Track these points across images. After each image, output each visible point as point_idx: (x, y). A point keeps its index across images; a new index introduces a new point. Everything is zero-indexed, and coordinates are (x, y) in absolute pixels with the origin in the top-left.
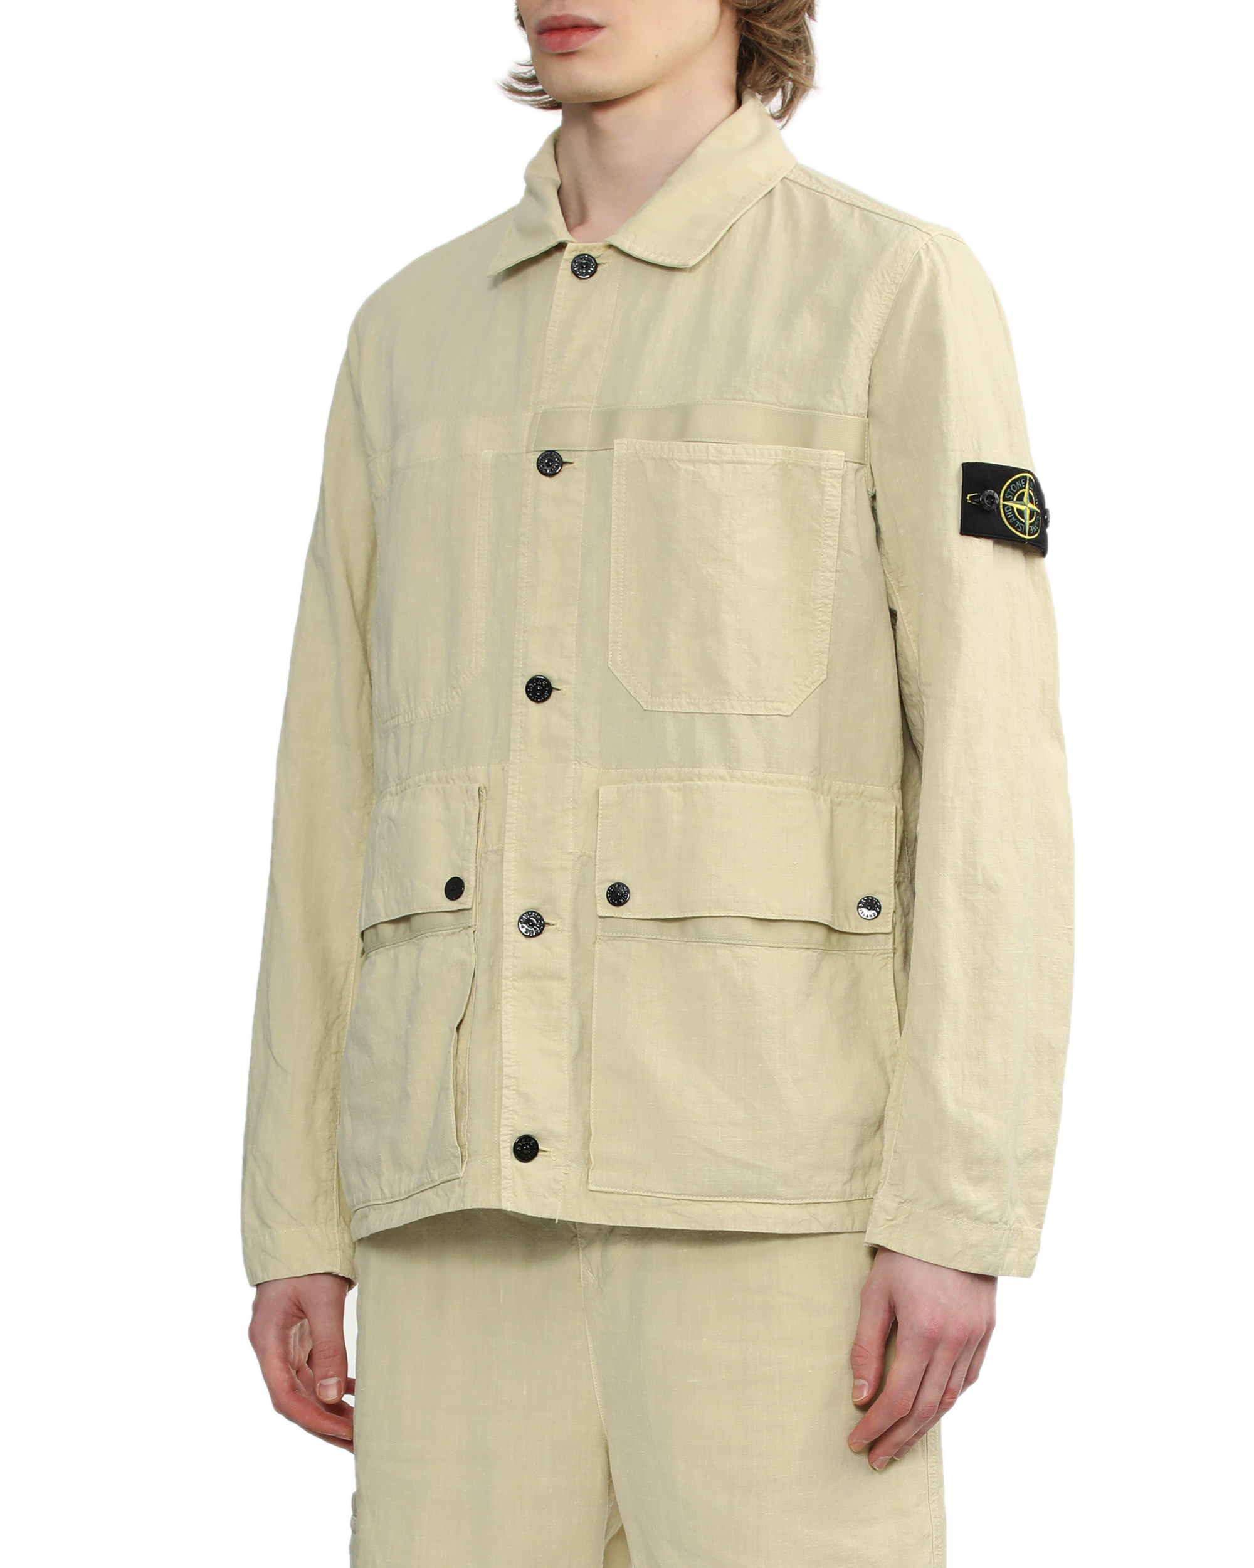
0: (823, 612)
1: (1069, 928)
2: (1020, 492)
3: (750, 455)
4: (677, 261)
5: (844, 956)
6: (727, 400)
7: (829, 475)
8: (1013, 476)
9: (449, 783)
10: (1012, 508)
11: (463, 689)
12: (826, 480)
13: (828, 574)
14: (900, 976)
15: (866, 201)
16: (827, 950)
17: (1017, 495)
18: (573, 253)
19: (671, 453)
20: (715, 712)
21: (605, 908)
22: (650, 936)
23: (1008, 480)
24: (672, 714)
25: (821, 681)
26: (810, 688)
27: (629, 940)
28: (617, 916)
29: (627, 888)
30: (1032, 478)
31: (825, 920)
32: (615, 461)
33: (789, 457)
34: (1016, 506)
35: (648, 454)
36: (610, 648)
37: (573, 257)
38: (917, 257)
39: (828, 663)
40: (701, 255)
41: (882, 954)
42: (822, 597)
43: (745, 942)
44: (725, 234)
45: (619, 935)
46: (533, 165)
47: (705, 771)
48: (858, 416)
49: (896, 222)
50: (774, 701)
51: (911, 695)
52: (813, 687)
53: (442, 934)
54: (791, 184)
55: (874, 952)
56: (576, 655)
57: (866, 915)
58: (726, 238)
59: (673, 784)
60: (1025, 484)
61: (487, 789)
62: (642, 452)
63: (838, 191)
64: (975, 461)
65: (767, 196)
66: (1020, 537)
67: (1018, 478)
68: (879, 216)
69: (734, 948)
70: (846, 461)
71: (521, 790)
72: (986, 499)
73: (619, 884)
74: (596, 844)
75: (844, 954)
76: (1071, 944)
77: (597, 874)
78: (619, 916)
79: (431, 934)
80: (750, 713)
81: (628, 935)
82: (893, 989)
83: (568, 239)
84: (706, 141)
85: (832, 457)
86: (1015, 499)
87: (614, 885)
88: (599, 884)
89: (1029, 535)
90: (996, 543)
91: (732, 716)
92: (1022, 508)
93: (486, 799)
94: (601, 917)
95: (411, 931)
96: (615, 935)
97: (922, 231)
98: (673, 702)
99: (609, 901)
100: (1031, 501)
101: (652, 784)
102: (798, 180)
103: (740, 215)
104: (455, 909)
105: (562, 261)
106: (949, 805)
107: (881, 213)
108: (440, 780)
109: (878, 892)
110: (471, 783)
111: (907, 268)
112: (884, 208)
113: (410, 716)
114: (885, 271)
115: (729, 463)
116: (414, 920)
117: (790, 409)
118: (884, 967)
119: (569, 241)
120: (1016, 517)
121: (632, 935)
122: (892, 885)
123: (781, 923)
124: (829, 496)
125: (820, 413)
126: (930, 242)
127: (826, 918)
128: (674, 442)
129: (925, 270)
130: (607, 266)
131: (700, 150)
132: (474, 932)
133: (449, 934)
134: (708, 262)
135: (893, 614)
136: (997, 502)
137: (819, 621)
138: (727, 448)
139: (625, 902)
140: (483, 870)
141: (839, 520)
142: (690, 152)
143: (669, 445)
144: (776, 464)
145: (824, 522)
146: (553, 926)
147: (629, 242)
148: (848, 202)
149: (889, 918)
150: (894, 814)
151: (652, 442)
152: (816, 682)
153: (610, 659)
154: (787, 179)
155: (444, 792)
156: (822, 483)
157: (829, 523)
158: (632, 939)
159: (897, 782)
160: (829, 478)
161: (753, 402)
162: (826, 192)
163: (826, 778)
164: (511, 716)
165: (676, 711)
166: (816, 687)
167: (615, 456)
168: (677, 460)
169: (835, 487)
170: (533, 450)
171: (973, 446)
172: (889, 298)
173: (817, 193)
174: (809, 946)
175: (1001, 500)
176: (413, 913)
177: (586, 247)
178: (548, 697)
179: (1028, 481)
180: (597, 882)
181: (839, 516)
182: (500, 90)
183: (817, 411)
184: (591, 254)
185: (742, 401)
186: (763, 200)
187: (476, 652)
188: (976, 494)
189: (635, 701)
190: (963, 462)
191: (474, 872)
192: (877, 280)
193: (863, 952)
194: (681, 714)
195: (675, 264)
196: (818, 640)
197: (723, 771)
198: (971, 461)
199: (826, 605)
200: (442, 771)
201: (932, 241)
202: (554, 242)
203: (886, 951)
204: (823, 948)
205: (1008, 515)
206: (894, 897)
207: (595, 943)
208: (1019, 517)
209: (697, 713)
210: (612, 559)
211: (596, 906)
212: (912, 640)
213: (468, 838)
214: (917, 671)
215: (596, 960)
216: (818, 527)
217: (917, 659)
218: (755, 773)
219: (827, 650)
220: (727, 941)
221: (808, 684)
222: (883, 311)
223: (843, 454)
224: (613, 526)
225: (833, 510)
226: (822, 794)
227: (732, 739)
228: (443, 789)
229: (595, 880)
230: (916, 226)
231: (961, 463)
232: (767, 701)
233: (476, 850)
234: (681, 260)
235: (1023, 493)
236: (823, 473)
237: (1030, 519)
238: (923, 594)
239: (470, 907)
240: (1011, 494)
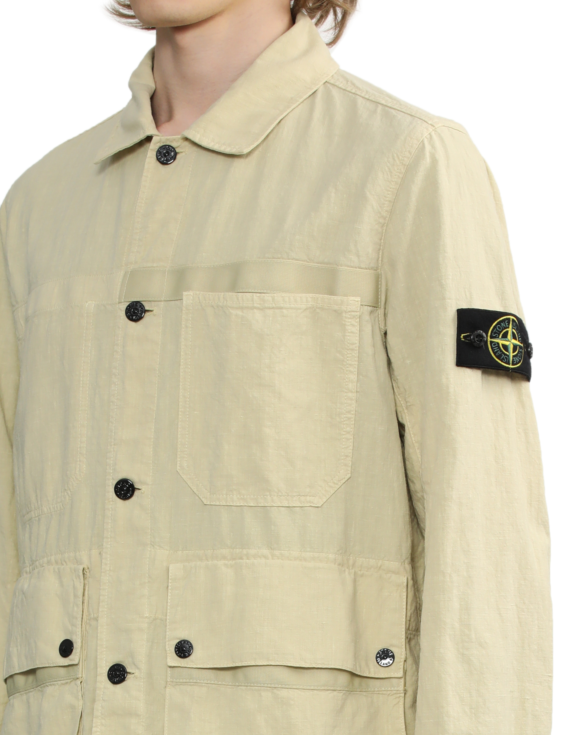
0: (347, 424)
1: (549, 676)
2: (504, 331)
3: (286, 302)
4: (235, 149)
5: (365, 696)
6: (268, 258)
7: (349, 316)
8: (499, 319)
9: (63, 565)
10: (498, 343)
11: (71, 490)
12: (347, 320)
13: (350, 395)
14: (409, 712)
15: (388, 99)
16: (350, 691)
17: (502, 333)
18: (157, 144)
19: (225, 302)
20: (260, 505)
21: (174, 660)
22: (209, 682)
23: (494, 322)
24: (226, 507)
25: (346, 479)
26: (337, 484)
27: (193, 685)
28: (183, 666)
29: (191, 644)
30: (515, 319)
31: (348, 667)
32: (184, 309)
33: (317, 303)
34: (501, 342)
35: (209, 303)
36: (179, 456)
37: (157, 148)
38: (421, 144)
39: (352, 465)
40: (253, 144)
41: (395, 694)
42: (346, 412)
43: (283, 686)
44: (274, 128)
45: (184, 681)
46: (136, 74)
47: (252, 552)
48: (370, 270)
49: (409, 116)
50: (307, 496)
51: (416, 491)
52: (340, 484)
53: (58, 684)
54: (331, 87)
55: (389, 692)
56: (152, 462)
57: (382, 663)
58: (275, 131)
59: (227, 562)
60: (509, 325)
61: (90, 569)
62: (204, 302)
63: (367, 92)
64: (467, 308)
65: (311, 97)
66: (505, 366)
67: (503, 320)
68: (397, 111)
69: (275, 691)
70: (362, 305)
71: (111, 569)
72: (476, 338)
73: (185, 641)
74: (167, 610)
75: (364, 694)
76: (550, 688)
77: (168, 633)
78: (185, 666)
79: (49, 683)
80: (288, 506)
81: (191, 681)
82: (403, 721)
83: (154, 134)
84: (264, 54)
85: (351, 302)
86: (500, 337)
87: (180, 642)
88: (169, 641)
89: (513, 364)
90: (484, 372)
91: (273, 508)
92: (507, 343)
93: (89, 577)
94: (170, 667)
95: (36, 681)
96: (181, 681)
97: (428, 124)
98: (226, 498)
99: (177, 654)
100: (514, 337)
101: (210, 562)
102: (337, 84)
103: (287, 112)
104: (66, 664)
105: (149, 151)
106: (448, 579)
107: (398, 108)
108: (57, 563)
109: (392, 645)
110: (78, 565)
111: (413, 153)
112: (401, 105)
113: (38, 512)
114: (395, 155)
115: (270, 308)
116: (38, 672)
117: (317, 264)
118: (397, 704)
119: (155, 135)
120: (501, 351)
121: (195, 681)
122: (404, 640)
123: (313, 671)
124: (349, 333)
125: (340, 267)
126: (433, 132)
127: (349, 666)
128: (227, 293)
129: (427, 154)
130: (184, 154)
131: (259, 61)
132: (81, 682)
133: (63, 684)
134: (260, 149)
135: (401, 427)
136: (486, 339)
137: (344, 432)
138: (267, 297)
139: (189, 655)
140: (88, 633)
141: (358, 351)
142: (251, 63)
143: (224, 295)
144: (306, 309)
145: (346, 353)
146: (133, 675)
147: (199, 135)
148: (373, 100)
149: (401, 665)
150: (405, 584)
151: (211, 293)
152: (342, 480)
153: (178, 465)
154: (329, 83)
155: (59, 572)
156: (343, 322)
157: (350, 354)
158: (195, 684)
159: (407, 558)
160: (349, 318)
161: (289, 259)
162: (358, 93)
163: (351, 555)
164: (105, 511)
165: (229, 504)
166: (342, 483)
167: (184, 305)
168: (230, 307)
169: (353, 325)
170: (123, 301)
171: (466, 295)
172: (398, 176)
173: (351, 94)
174: (335, 688)
175: (489, 338)
176: (36, 667)
177: (168, 140)
178: (132, 495)
179: (511, 322)
180: (167, 639)
181: (358, 348)
182: (110, 15)
183: (338, 266)
184: (172, 145)
185: (279, 259)
186: (307, 100)
187: (80, 461)
188: (468, 334)
189: (197, 498)
190: (458, 309)
191: (80, 635)
192: (389, 162)
193: (381, 692)
194: (233, 507)
195: (233, 151)
196: (343, 447)
197: (265, 551)
198: (464, 308)
199: (349, 419)
200: (58, 555)
201: (436, 131)
202: (144, 136)
203: (399, 692)
204: (346, 689)
205: (495, 350)
206: (405, 649)
207: (166, 687)
208: (504, 351)
209: (245, 506)
210: (180, 387)
211: (167, 659)
212: (416, 448)
213: (76, 609)
214: (421, 472)
215: (167, 701)
216: (341, 357)
217: (421, 462)
218: (292, 552)
219: (351, 455)
220: (269, 685)
221: (335, 482)
222: (393, 187)
223: (360, 300)
224: (182, 361)
225: (353, 344)
226: (348, 568)
227: (273, 526)
228: (58, 569)
229: (165, 638)
230: (424, 119)
231: (456, 309)
232: (301, 496)
233: (82, 618)
234: (239, 148)
235: (507, 332)
236: (344, 315)
237: (513, 352)
238: (424, 411)
239: (77, 663)
240: (497, 333)
